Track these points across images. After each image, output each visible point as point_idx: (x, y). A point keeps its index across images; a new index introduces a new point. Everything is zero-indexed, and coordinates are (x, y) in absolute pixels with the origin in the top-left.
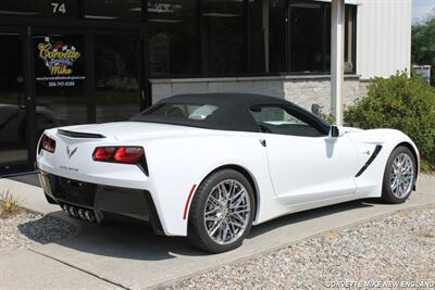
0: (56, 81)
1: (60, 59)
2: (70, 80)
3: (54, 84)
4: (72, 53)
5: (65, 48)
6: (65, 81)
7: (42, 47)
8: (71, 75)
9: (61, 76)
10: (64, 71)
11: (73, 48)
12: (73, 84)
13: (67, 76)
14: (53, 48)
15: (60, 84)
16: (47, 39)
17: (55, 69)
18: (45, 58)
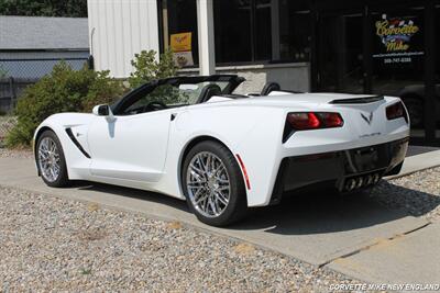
0: (392, 58)
1: (396, 36)
2: (407, 57)
3: (389, 61)
4: (409, 28)
5: (402, 23)
6: (401, 57)
7: (379, 25)
8: (407, 51)
9: (397, 52)
10: (401, 47)
11: (411, 22)
12: (409, 60)
13: (403, 52)
14: (390, 24)
15: (396, 60)
16: (384, 16)
17: (391, 46)
18: (382, 35)
